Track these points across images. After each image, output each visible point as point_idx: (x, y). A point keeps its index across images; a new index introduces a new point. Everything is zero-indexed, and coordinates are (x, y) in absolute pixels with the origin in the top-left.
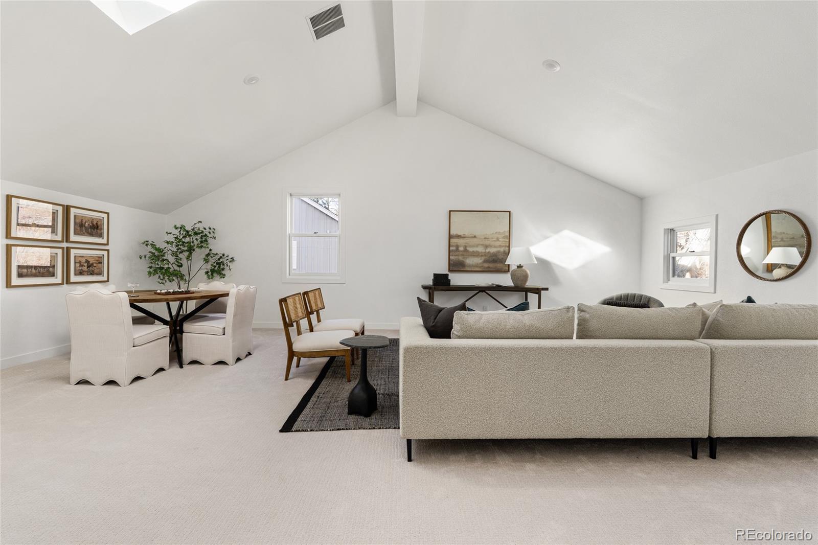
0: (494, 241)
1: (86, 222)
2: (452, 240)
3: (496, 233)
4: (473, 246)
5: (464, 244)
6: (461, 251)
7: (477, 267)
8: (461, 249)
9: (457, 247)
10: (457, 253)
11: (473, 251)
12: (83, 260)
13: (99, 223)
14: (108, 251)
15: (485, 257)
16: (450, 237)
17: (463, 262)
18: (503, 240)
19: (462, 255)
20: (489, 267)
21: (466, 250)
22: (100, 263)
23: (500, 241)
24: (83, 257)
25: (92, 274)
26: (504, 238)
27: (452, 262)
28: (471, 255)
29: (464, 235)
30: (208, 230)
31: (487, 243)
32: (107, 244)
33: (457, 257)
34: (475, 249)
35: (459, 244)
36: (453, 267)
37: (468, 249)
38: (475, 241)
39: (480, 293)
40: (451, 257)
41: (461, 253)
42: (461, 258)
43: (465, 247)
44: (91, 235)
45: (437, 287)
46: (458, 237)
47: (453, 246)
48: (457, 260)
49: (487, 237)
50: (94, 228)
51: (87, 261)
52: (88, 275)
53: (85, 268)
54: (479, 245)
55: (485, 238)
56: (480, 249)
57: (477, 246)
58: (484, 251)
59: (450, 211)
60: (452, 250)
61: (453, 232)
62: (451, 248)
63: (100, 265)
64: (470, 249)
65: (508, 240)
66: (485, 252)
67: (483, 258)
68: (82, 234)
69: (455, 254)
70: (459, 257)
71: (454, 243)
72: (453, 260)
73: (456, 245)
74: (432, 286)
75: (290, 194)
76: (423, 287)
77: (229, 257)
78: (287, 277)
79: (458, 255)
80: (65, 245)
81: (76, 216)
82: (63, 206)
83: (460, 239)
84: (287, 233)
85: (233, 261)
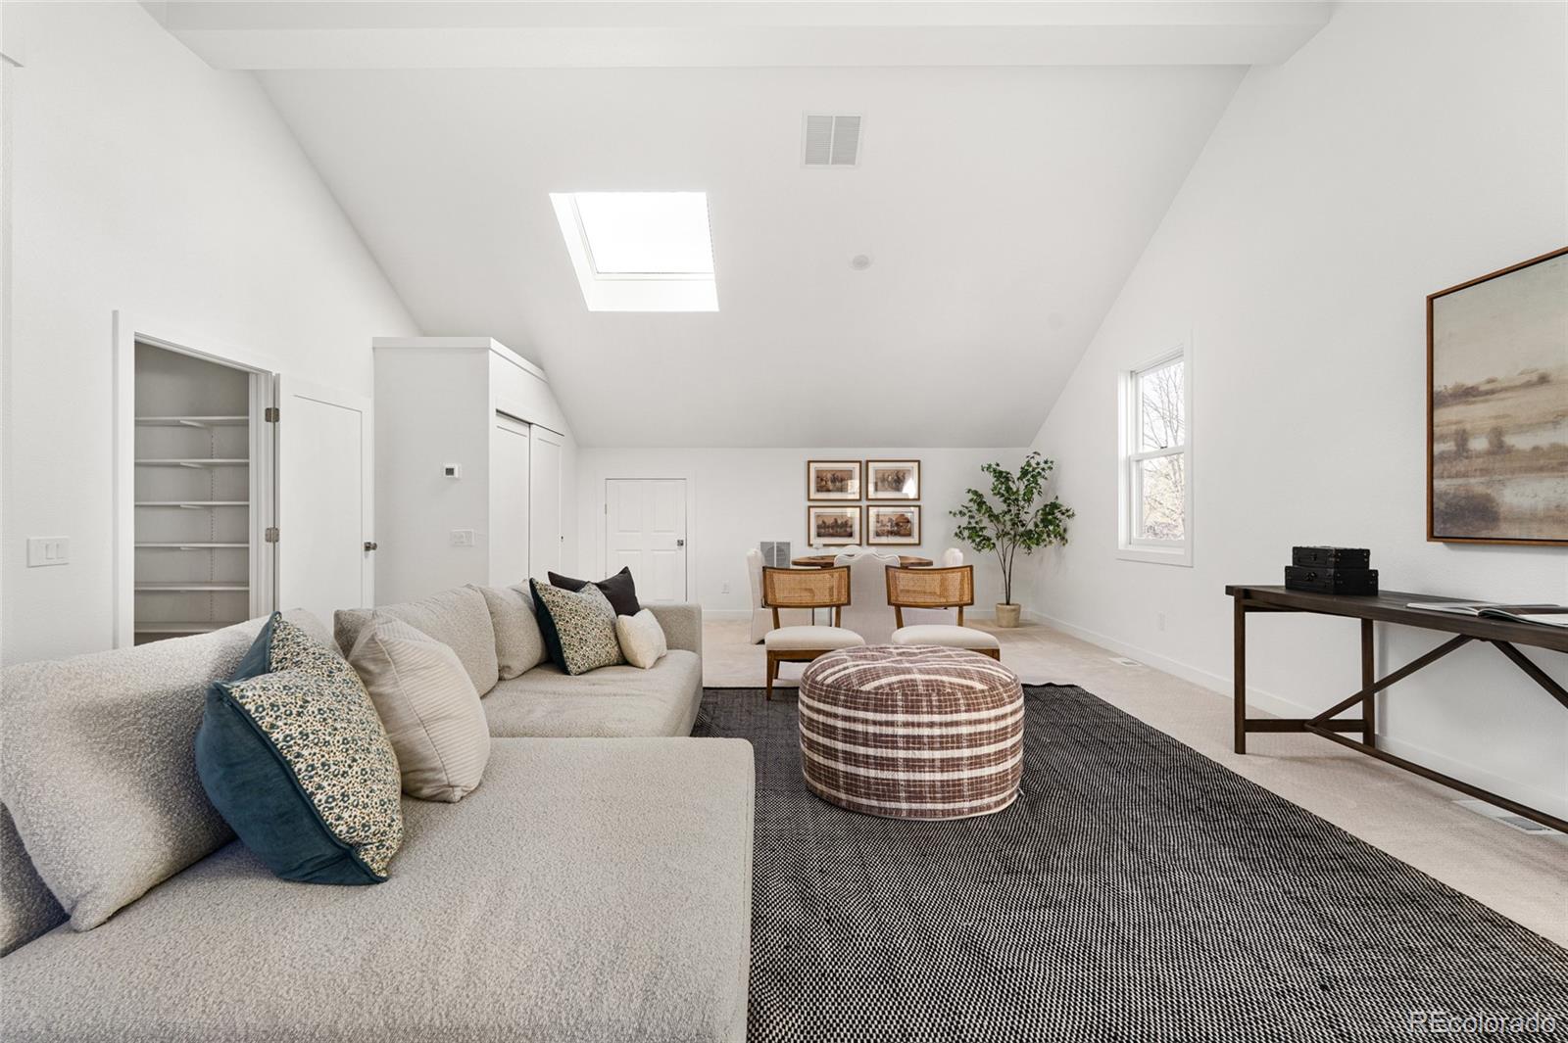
1: (888, 475)
2: (1442, 415)
5: (1492, 423)
6: (1479, 455)
8: (1479, 444)
9: (1462, 438)
10: (1462, 466)
11: (1536, 448)
12: (886, 519)
13: (906, 475)
16: (1433, 402)
17: (1487, 498)
19: (1484, 472)
21: (1499, 448)
22: (908, 522)
24: (886, 515)
25: (898, 534)
27: (1439, 504)
28: (1529, 469)
29: (1491, 381)
30: (1042, 465)
32: (918, 499)
33: (1460, 481)
35: (1468, 427)
36: (1444, 522)
37: (1510, 440)
38: (1541, 398)
39: (1469, 642)
40: (1435, 483)
41: (1479, 463)
42: (1476, 485)
43: (1497, 435)
45: (1299, 597)
46: (1466, 394)
47: (1444, 438)
48: (1462, 492)
50: (901, 482)
51: (890, 520)
52: (892, 535)
53: (888, 528)
57: (1556, 421)
59: (1431, 299)
60: (1442, 453)
61: (1443, 382)
62: (1438, 448)
63: (908, 524)
64: (1521, 442)
68: (886, 490)
69: (1454, 471)
70: (1472, 481)
71: (1450, 423)
72: (1446, 494)
73: (1457, 433)
74: (1283, 592)
75: (1132, 372)
76: (1230, 590)
77: (1063, 509)
78: (1121, 547)
79: (1465, 475)
80: (864, 503)
81: (876, 472)
82: (860, 462)
83: (1474, 403)
84: (1122, 455)
85: (1073, 515)
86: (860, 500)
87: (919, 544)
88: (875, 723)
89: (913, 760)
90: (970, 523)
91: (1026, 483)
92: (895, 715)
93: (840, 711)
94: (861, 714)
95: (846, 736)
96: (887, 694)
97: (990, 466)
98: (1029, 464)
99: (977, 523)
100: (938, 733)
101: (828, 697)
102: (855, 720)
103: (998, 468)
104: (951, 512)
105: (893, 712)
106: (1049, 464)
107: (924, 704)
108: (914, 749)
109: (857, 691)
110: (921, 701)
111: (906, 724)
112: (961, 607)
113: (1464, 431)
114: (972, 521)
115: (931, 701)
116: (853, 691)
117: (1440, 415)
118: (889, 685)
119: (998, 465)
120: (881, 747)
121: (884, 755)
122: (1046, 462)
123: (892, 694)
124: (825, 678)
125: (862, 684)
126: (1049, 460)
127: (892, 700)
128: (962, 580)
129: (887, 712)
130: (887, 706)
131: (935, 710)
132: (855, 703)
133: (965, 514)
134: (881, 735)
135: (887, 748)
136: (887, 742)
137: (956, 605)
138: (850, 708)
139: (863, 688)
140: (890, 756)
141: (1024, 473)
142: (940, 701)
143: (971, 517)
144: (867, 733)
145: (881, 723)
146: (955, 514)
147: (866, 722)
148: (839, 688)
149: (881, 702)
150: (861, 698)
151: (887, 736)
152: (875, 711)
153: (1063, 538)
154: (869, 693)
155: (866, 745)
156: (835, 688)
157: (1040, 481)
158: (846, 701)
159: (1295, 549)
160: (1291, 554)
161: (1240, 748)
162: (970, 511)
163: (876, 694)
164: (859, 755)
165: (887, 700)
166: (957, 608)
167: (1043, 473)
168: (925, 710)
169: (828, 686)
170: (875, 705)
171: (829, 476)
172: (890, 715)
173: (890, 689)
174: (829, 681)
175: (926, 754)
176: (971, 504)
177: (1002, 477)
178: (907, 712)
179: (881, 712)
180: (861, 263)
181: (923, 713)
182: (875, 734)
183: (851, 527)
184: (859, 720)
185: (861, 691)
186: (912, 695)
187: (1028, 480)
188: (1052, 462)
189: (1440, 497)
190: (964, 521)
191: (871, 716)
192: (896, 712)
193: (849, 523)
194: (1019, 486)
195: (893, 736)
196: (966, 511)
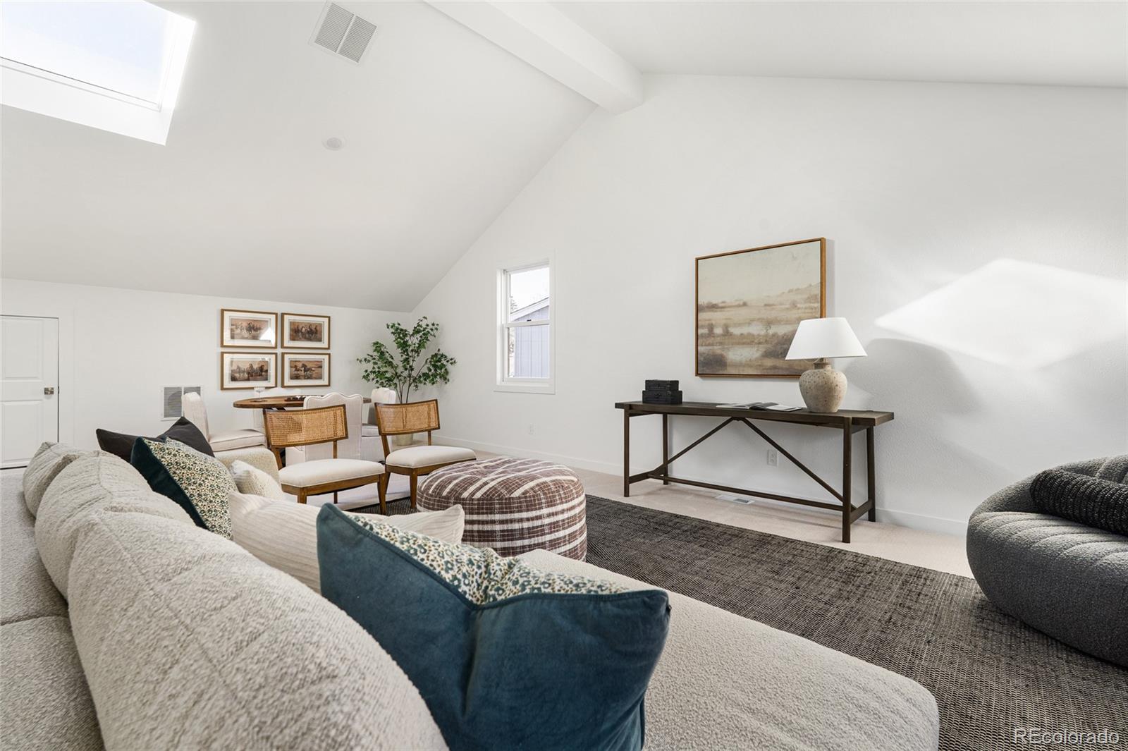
0: (787, 309)
1: (303, 327)
3: (790, 291)
4: (740, 325)
5: (724, 322)
6: (718, 336)
7: (751, 366)
8: (718, 331)
9: (711, 327)
10: (711, 340)
11: (742, 334)
12: (300, 365)
13: (318, 328)
14: (329, 354)
15: (765, 345)
16: (698, 309)
17: (722, 356)
18: (808, 305)
19: (721, 343)
20: (775, 367)
21: (727, 333)
22: (321, 367)
23: (799, 309)
24: (299, 361)
25: (310, 378)
26: (809, 300)
27: (701, 358)
28: (739, 343)
29: (723, 302)
30: (431, 326)
31: (771, 314)
32: (329, 348)
33: (710, 348)
34: (745, 330)
35: (714, 323)
36: (703, 367)
37: (732, 330)
38: (744, 312)
39: (733, 421)
40: (699, 348)
41: (718, 339)
42: (717, 350)
43: (726, 327)
44: (309, 339)
46: (713, 307)
47: (703, 327)
48: (711, 353)
49: (771, 303)
50: (313, 333)
51: (304, 366)
52: (305, 379)
53: (302, 373)
54: (753, 320)
55: (766, 305)
56: (756, 330)
57: (750, 323)
58: (763, 333)
59: (697, 260)
60: (702, 334)
61: (703, 301)
62: (700, 332)
63: (320, 369)
64: (736, 331)
65: (818, 305)
66: (766, 335)
67: (762, 348)
68: (300, 340)
69: (707, 343)
70: (715, 347)
71: (706, 320)
72: (704, 353)
73: (709, 325)
74: (641, 404)
75: (504, 270)
76: (618, 406)
77: (449, 358)
78: (498, 384)
79: (712, 345)
80: (279, 351)
81: (292, 323)
82: (276, 314)
83: (716, 311)
84: (499, 324)
85: (455, 362)
86: (276, 347)
87: (329, 385)
88: (528, 520)
89: (555, 540)
90: (374, 368)
91: (419, 339)
92: (542, 510)
93: (497, 517)
94: (517, 516)
95: (504, 536)
96: (534, 496)
97: (394, 324)
98: (419, 325)
99: (379, 368)
100: (566, 517)
101: (483, 509)
102: (512, 521)
103: (400, 327)
104: (358, 360)
105: (540, 508)
106: (436, 326)
107: (557, 498)
108: (554, 532)
109: (510, 498)
110: (555, 496)
111: (550, 515)
112: (429, 431)
113: (712, 324)
114: (376, 366)
115: (560, 495)
116: (506, 499)
117: (701, 316)
118: (532, 489)
119: (399, 324)
120: (534, 537)
121: (536, 542)
122: (433, 325)
123: (537, 496)
124: (473, 494)
125: (510, 492)
126: (436, 323)
127: (538, 500)
128: (429, 410)
129: (536, 509)
130: (535, 505)
131: (564, 500)
132: (510, 508)
133: (369, 361)
134: (533, 528)
135: (537, 536)
136: (538, 532)
137: (426, 431)
138: (506, 513)
139: (512, 496)
140: (540, 541)
141: (416, 331)
142: (565, 493)
143: (375, 363)
144: (523, 529)
145: (532, 519)
146: (361, 361)
147: (521, 520)
148: (491, 499)
149: (529, 502)
150: (514, 503)
151: (538, 527)
152: (528, 510)
153: (445, 379)
154: (519, 498)
155: (522, 538)
156: (487, 500)
157: (430, 338)
158: (502, 508)
159: (646, 381)
160: (645, 384)
161: (627, 494)
162: (374, 359)
163: (526, 497)
164: (517, 547)
165: (535, 500)
166: (427, 432)
167: (431, 332)
168: (558, 502)
169: (479, 500)
170: (527, 506)
171: (245, 324)
172: (538, 511)
173: (534, 491)
174: (478, 495)
175: (561, 534)
176: (375, 353)
177: (400, 333)
178: (548, 506)
179: (532, 510)
180: (333, 144)
181: (558, 504)
182: (529, 528)
183: (267, 371)
184: (515, 521)
185: (513, 498)
186: (549, 493)
187: (421, 337)
188: (437, 325)
189: (701, 355)
190: (370, 367)
191: (524, 515)
192: (542, 508)
193: (265, 368)
194: (414, 341)
195: (541, 526)
196: (370, 358)
